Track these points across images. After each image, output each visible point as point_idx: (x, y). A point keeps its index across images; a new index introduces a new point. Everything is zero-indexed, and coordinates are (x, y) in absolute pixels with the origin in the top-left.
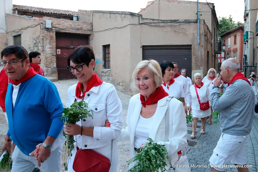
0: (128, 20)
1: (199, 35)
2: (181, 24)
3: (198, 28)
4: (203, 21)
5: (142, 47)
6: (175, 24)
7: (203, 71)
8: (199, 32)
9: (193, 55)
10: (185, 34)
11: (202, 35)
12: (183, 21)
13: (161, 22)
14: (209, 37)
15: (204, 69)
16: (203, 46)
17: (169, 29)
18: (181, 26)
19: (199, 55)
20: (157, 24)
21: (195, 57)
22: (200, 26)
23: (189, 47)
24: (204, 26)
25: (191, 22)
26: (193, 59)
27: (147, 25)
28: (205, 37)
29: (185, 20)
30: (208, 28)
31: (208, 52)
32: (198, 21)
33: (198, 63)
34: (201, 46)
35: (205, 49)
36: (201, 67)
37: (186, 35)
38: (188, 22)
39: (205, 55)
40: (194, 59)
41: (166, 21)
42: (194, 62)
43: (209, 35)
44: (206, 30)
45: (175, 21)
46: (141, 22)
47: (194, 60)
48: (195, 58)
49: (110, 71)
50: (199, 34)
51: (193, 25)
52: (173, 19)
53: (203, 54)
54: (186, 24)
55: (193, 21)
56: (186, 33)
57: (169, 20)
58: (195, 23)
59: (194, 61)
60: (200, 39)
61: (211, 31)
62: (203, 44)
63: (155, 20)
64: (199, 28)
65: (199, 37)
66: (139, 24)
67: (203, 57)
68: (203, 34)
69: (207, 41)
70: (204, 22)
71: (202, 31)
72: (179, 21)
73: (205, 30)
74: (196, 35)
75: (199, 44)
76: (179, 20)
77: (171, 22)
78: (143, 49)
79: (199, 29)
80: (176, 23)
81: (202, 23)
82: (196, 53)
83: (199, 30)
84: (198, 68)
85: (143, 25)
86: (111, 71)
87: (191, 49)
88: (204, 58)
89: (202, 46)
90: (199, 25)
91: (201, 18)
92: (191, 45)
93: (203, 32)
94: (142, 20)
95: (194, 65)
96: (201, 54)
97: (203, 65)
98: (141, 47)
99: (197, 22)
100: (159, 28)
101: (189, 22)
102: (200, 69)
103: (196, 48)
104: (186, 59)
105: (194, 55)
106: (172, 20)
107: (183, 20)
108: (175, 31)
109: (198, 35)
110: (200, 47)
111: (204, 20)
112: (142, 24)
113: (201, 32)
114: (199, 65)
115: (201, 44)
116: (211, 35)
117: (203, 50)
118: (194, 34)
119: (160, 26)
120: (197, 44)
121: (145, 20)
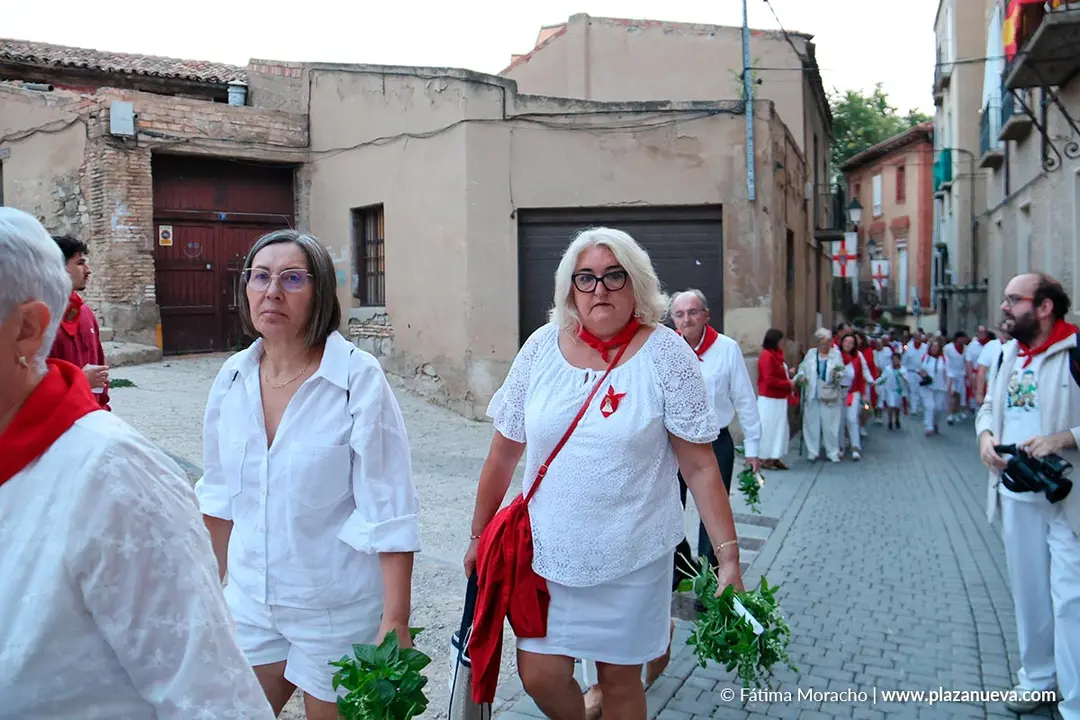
0: (458, 104)
1: (751, 166)
2: (678, 117)
3: (745, 133)
4: (766, 107)
5: (516, 214)
6: (650, 118)
7: (768, 311)
8: (750, 150)
9: (729, 248)
10: (695, 163)
11: (765, 162)
12: (686, 107)
13: (594, 110)
14: (792, 173)
15: (773, 305)
16: (768, 207)
17: (628, 140)
18: (679, 126)
19: (754, 246)
20: (579, 120)
21: (735, 253)
22: (754, 129)
23: (710, 215)
24: (771, 129)
25: (720, 111)
26: (730, 263)
27: (537, 126)
28: (774, 171)
29: (695, 103)
30: (788, 138)
31: (790, 235)
32: (749, 107)
33: (748, 278)
34: (761, 208)
35: (777, 222)
36: (761, 298)
37: (698, 165)
38: (705, 110)
39: (776, 248)
40: (734, 262)
41: (614, 109)
42: (733, 274)
43: (792, 164)
44: (782, 143)
45: (651, 107)
46: (511, 111)
47: (733, 266)
48: (738, 258)
49: (386, 314)
50: (750, 159)
51: (727, 124)
52: (644, 101)
53: (769, 239)
54: (699, 120)
55: (726, 107)
56: (701, 155)
57: (630, 104)
58: (735, 116)
59: (733, 270)
60: (756, 180)
61: (802, 149)
62: (766, 200)
63: (568, 105)
64: (750, 134)
65: (751, 174)
66: (505, 120)
67: (771, 256)
68: (770, 159)
69: (784, 187)
70: (772, 112)
71: (765, 148)
72: (667, 108)
73: (776, 144)
74: (739, 164)
75: (754, 202)
76: (668, 102)
77: (638, 112)
78: (520, 224)
79: (754, 139)
80: (656, 114)
81: (765, 114)
82: (741, 241)
83: (750, 143)
84: (750, 300)
85: (523, 124)
86: (387, 317)
87: (720, 221)
88: (775, 257)
89: (765, 210)
90: (750, 125)
91: (761, 93)
92: (718, 208)
93: (770, 150)
94: (515, 103)
95: (734, 287)
96: (762, 240)
97: (770, 290)
98: (513, 217)
99: (742, 112)
100: (585, 135)
101: (712, 113)
102: (757, 303)
103: (743, 216)
104: (698, 263)
105: (733, 248)
106: (641, 104)
107: (687, 102)
108: (654, 149)
109: (746, 166)
110: (756, 214)
111: (772, 104)
112: (514, 118)
113: (759, 152)
114: (754, 284)
115: (761, 203)
116: (801, 164)
117: (768, 225)
118: (730, 160)
119: (590, 129)
120: (746, 202)
121: (529, 104)
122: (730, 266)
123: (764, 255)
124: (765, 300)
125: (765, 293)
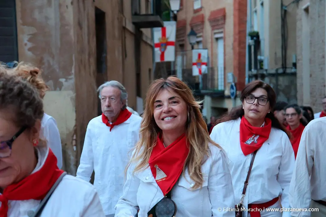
7: (72, 94)
9: (24, 24)
15: (77, 89)
19: (52, 22)
21: (33, 30)
26: (26, 41)
33: (47, 58)
36: (63, 80)
39: (80, 25)
40: (29, 40)
42: (30, 54)
47: (30, 45)
48: (34, 35)
59: (30, 50)
67: (72, 33)
84: (51, 83)
88: (79, 37)
96: (62, 17)
97: (73, 71)
102: (58, 86)
114: (56, 66)
122: (26, 45)
123: (64, 34)
124: (68, 83)
125: (67, 75)
